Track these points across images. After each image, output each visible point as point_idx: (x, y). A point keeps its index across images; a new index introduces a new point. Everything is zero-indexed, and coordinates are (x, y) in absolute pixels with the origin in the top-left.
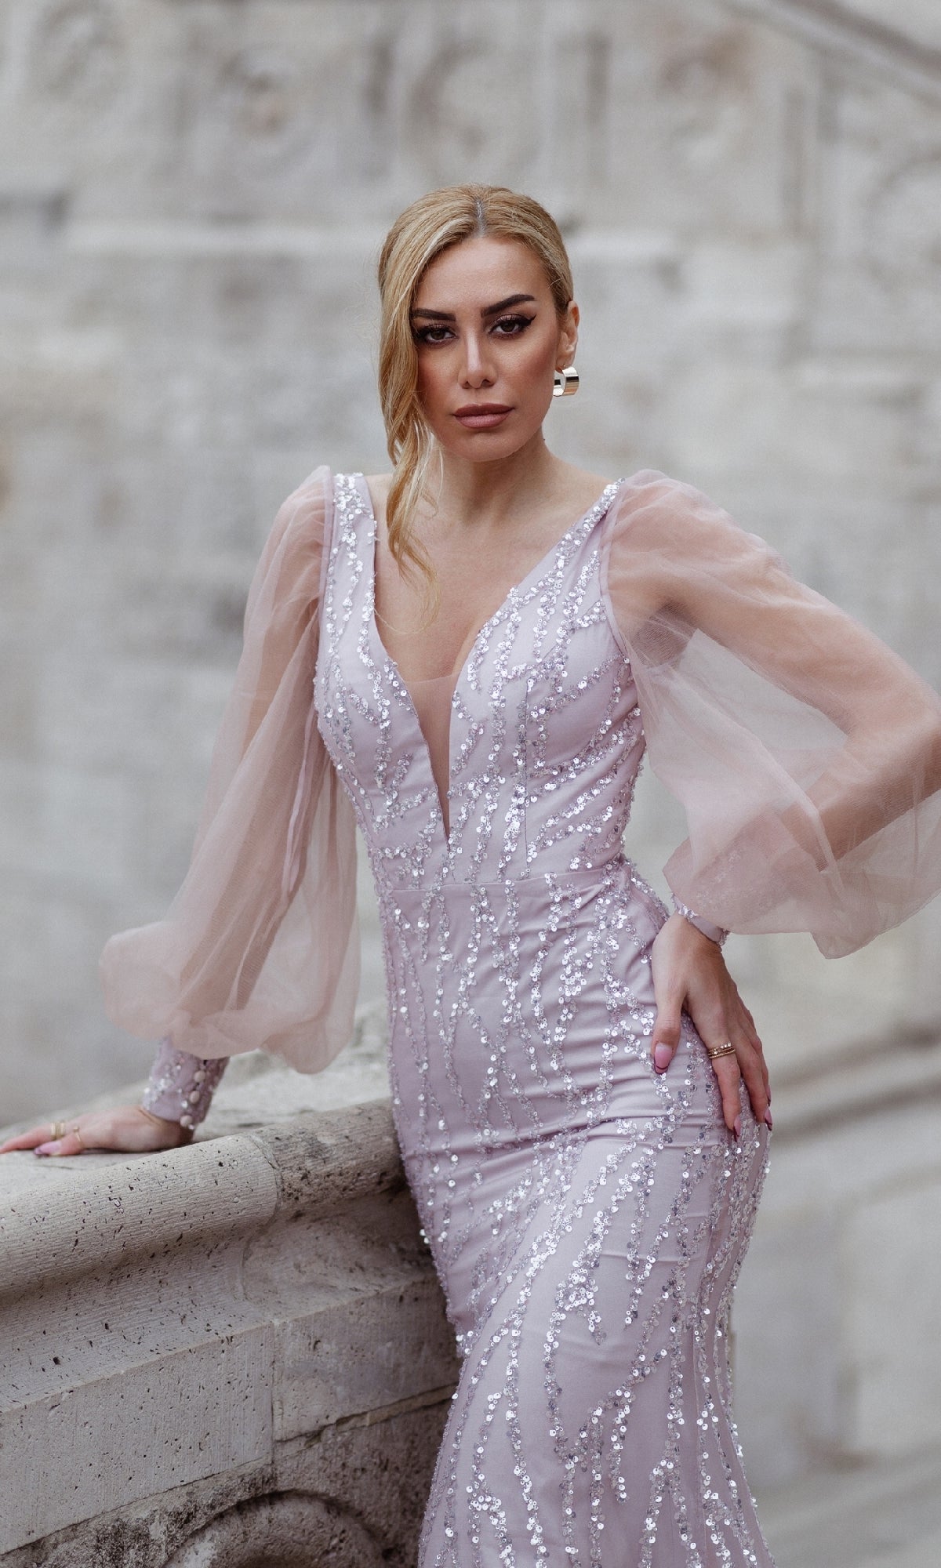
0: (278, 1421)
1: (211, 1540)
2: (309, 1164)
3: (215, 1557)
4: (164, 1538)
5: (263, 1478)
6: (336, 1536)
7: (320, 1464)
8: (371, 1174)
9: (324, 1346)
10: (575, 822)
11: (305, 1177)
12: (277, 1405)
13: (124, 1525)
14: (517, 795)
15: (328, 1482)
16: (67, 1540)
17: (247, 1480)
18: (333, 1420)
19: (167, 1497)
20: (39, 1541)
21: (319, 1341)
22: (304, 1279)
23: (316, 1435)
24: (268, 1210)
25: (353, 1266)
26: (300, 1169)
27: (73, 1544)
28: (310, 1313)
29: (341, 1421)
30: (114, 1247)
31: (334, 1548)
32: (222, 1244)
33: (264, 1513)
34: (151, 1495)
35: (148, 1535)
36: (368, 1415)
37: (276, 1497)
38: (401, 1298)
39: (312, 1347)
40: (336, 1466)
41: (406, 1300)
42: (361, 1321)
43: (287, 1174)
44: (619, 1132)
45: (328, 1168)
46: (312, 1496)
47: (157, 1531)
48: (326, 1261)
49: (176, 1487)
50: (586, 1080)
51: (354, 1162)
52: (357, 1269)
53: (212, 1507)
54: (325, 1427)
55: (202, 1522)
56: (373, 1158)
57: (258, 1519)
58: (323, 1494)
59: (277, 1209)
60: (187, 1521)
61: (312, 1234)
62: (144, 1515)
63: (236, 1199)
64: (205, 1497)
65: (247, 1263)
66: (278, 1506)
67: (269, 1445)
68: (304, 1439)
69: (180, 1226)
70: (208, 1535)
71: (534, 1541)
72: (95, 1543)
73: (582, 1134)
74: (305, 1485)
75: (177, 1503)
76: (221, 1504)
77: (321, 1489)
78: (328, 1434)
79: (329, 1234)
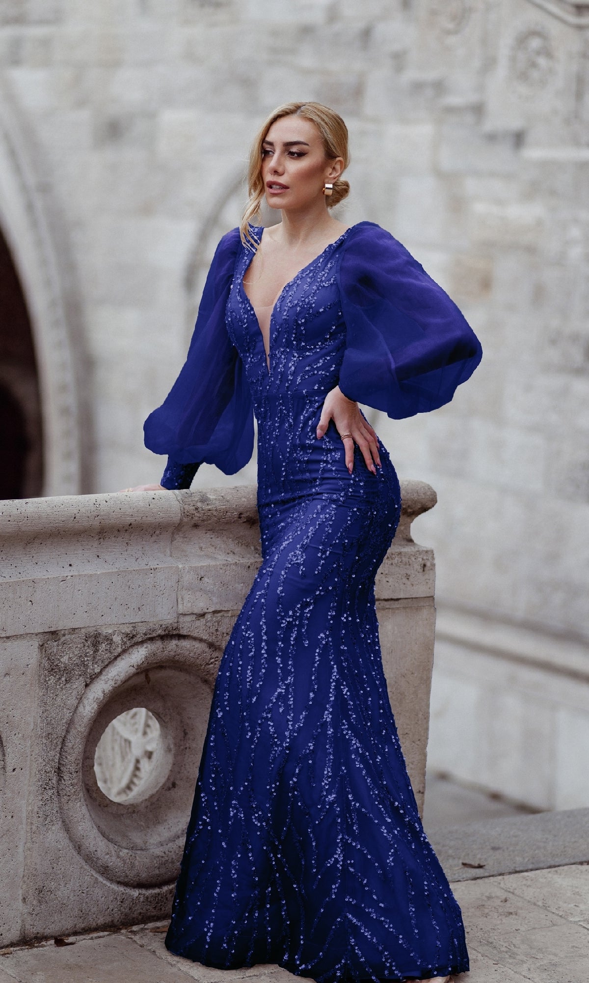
0: (180, 606)
1: (146, 648)
2: (199, 505)
3: (148, 655)
4: (120, 642)
5: (173, 627)
6: (213, 658)
7: (204, 627)
8: (233, 513)
9: (205, 579)
10: (318, 369)
11: (197, 509)
12: (180, 600)
13: (100, 634)
14: (294, 357)
15: (208, 636)
16: (70, 633)
17: (164, 626)
18: (211, 610)
19: (121, 626)
20: (55, 632)
21: (203, 577)
22: (203, 553)
23: (203, 615)
24: (176, 519)
25: (230, 552)
26: (194, 506)
27: (73, 636)
28: (199, 565)
29: (215, 612)
30: (96, 523)
31: (212, 663)
32: (158, 532)
33: (174, 642)
34: (113, 624)
35: (112, 640)
36: (230, 612)
37: (180, 637)
38: (249, 567)
39: (199, 579)
40: (213, 630)
41: (251, 568)
42: (226, 572)
43: (186, 507)
44: (324, 498)
45: (209, 507)
46: (201, 640)
47: (117, 639)
48: (215, 548)
49: (126, 623)
50: (314, 475)
51: (224, 507)
52: (231, 553)
53: (145, 634)
54: (206, 613)
55: (140, 640)
56: (234, 506)
57: (171, 644)
58: (206, 640)
59: (181, 520)
60: (132, 638)
61: (209, 536)
62: (110, 631)
63: (159, 513)
64: (142, 629)
65: (173, 543)
66: (182, 641)
67: (175, 615)
68: (195, 616)
69: (129, 520)
70: (145, 645)
71: (263, 652)
72: (85, 638)
73: (310, 498)
74: (196, 635)
75: (127, 629)
76: (150, 634)
77: (205, 638)
78: (208, 616)
79: (218, 537)
